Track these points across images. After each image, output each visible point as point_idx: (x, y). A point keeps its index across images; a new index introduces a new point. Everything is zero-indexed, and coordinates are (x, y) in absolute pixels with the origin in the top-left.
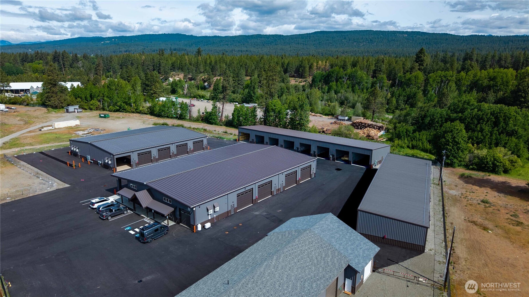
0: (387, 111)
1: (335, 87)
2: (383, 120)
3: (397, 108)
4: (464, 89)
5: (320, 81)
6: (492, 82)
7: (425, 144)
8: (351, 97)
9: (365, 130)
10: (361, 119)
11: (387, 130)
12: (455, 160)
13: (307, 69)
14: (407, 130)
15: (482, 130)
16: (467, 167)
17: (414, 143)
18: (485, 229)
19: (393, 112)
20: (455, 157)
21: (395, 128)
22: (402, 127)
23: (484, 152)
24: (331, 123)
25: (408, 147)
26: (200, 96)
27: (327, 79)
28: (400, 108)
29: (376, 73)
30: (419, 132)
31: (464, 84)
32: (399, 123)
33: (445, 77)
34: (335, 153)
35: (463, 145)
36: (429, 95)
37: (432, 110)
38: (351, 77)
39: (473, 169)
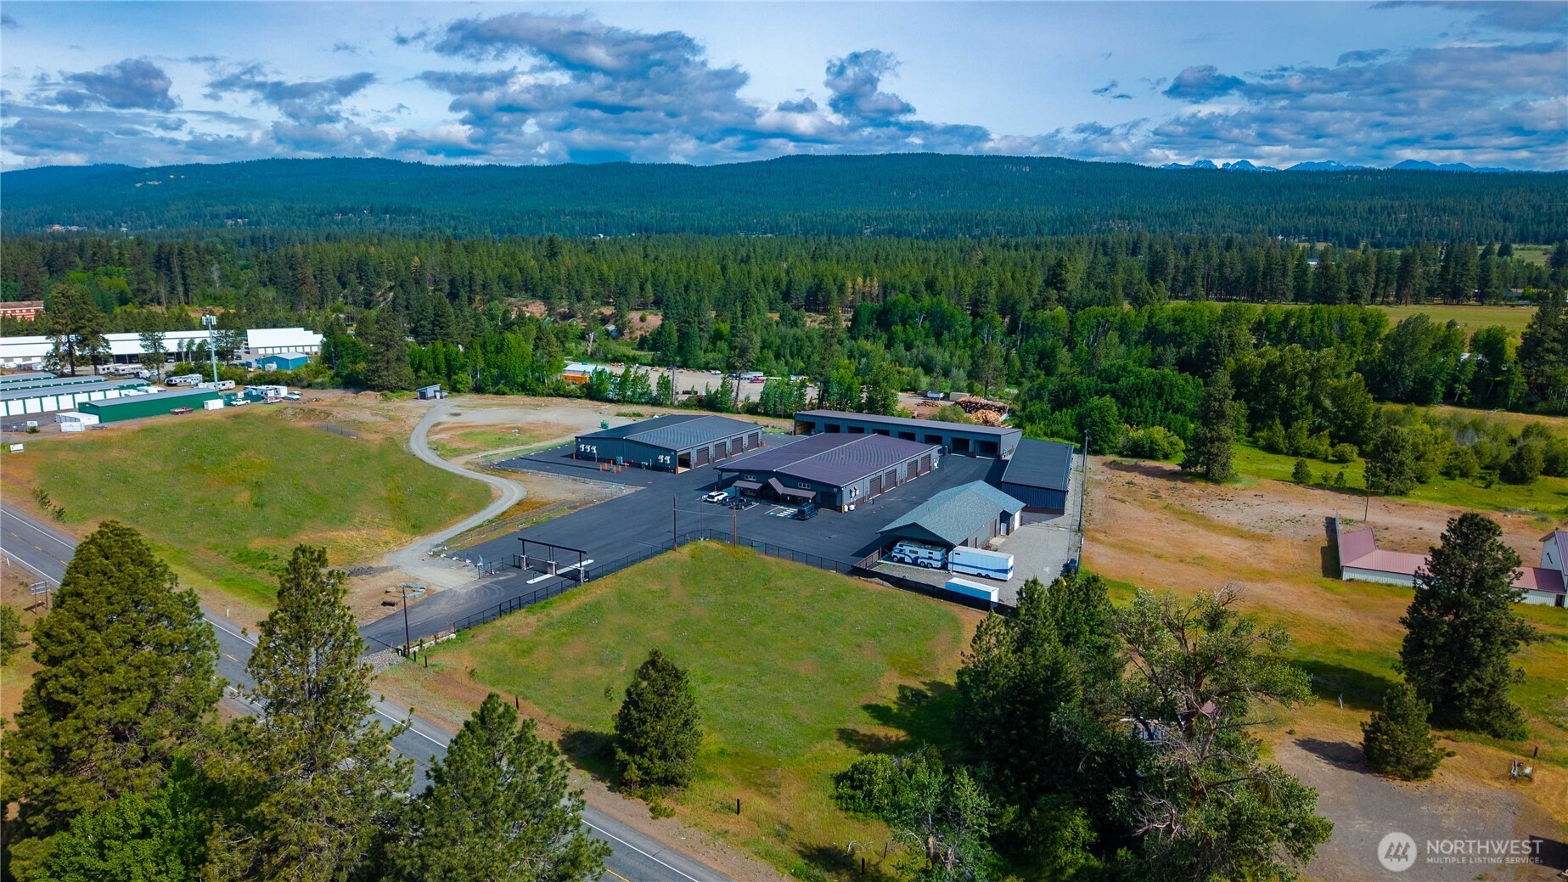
0: (1008, 384)
1: (901, 335)
2: (1001, 398)
3: (1022, 375)
4: (1135, 338)
5: (869, 322)
6: (1177, 327)
7: (1070, 428)
8: (940, 356)
9: (979, 413)
10: (965, 397)
11: (1012, 412)
12: (1105, 446)
13: (835, 294)
14: (1042, 411)
15: (1141, 406)
16: (1121, 454)
17: (1055, 428)
18: (1124, 502)
19: (1018, 384)
20: (1105, 442)
21: (1024, 409)
22: (1035, 407)
23: (1138, 434)
24: (918, 405)
25: (1046, 434)
26: (628, 358)
27: (884, 319)
28: (1029, 375)
29: (978, 307)
30: (1060, 411)
31: (1135, 331)
32: (1031, 400)
33: (1103, 317)
34: (950, 443)
35: (1114, 425)
36: (1077, 351)
37: (1077, 379)
38: (930, 315)
39: (1127, 456)
